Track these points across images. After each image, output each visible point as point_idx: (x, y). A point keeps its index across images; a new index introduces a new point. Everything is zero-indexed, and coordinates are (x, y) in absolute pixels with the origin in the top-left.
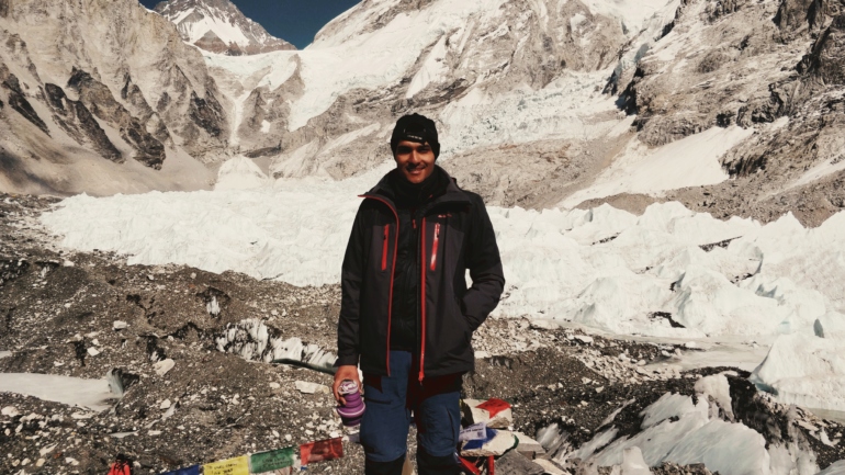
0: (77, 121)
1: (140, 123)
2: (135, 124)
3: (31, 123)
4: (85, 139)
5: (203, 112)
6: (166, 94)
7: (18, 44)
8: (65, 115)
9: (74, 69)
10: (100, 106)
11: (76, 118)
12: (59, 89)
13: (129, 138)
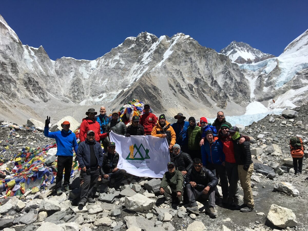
0: (197, 95)
1: (218, 93)
2: (216, 94)
3: (184, 97)
4: (201, 101)
5: (240, 86)
6: (226, 82)
7: (180, 73)
8: (194, 94)
9: (196, 78)
10: (204, 89)
11: (197, 94)
12: (192, 85)
13: (214, 99)
